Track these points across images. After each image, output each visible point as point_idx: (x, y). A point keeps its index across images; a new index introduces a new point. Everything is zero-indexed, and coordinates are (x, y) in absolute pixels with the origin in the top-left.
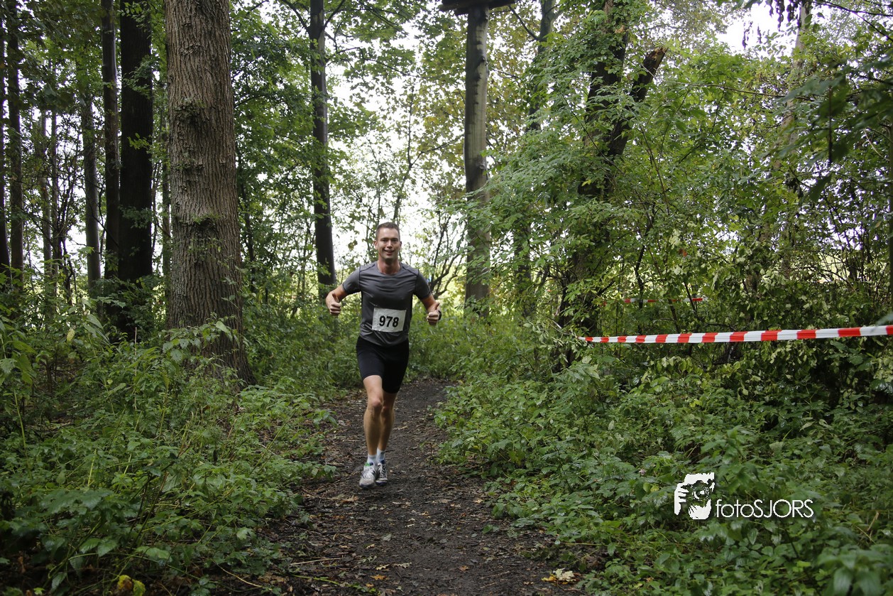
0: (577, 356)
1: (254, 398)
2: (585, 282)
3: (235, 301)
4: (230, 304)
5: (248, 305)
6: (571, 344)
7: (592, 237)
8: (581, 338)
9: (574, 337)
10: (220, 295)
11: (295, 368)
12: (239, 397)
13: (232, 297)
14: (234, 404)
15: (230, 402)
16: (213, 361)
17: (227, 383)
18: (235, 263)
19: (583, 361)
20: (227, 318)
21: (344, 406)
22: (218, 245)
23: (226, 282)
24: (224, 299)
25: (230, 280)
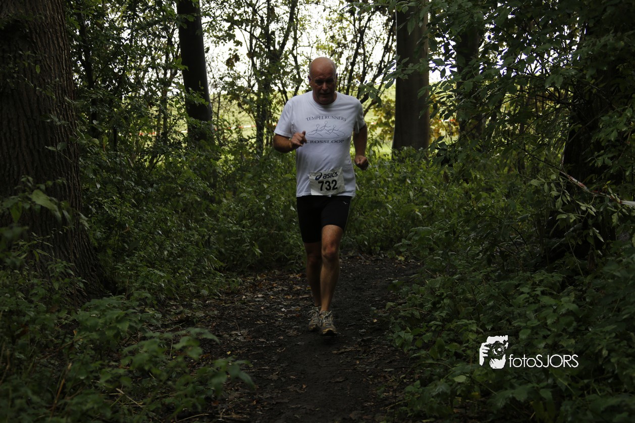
3: (66, 151)
4: (60, 156)
10: (43, 141)
13: (61, 146)
18: (64, 92)
21: (238, 304)
23: (52, 121)
24: (50, 148)
25: (57, 120)
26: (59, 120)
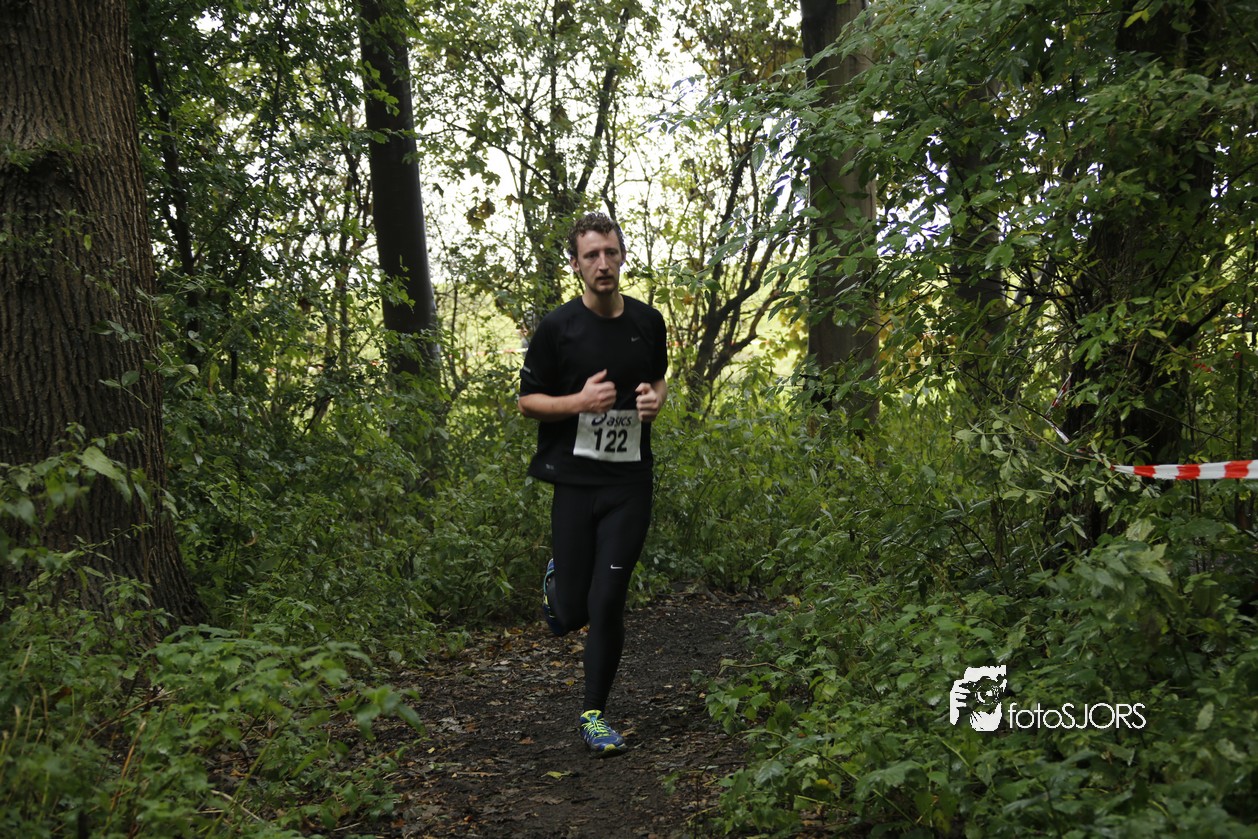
0: (1114, 519)
1: (195, 660)
2: (1133, 309)
3: (138, 387)
4: (126, 397)
5: (180, 396)
6: (1093, 486)
7: (1151, 176)
8: (1122, 469)
9: (1101, 466)
10: (95, 371)
11: (319, 574)
12: (155, 659)
13: (129, 378)
14: (140, 680)
15: (130, 675)
16: (77, 562)
17: (119, 622)
18: (135, 280)
19: (1130, 533)
20: (114, 437)
21: (459, 676)
22: (85, 231)
23: (113, 335)
24: (109, 383)
25: (122, 330)
26: (126, 331)
